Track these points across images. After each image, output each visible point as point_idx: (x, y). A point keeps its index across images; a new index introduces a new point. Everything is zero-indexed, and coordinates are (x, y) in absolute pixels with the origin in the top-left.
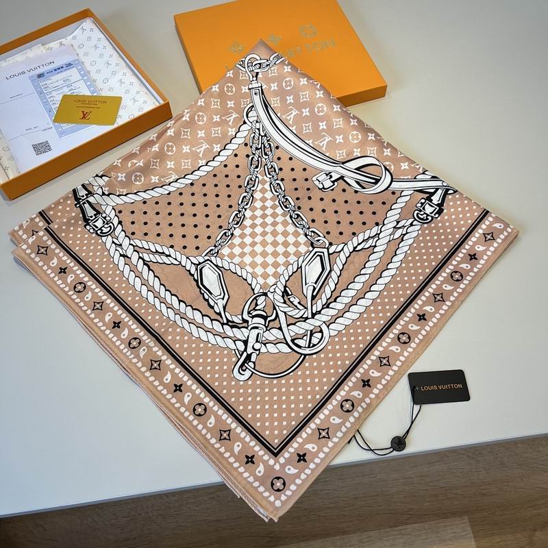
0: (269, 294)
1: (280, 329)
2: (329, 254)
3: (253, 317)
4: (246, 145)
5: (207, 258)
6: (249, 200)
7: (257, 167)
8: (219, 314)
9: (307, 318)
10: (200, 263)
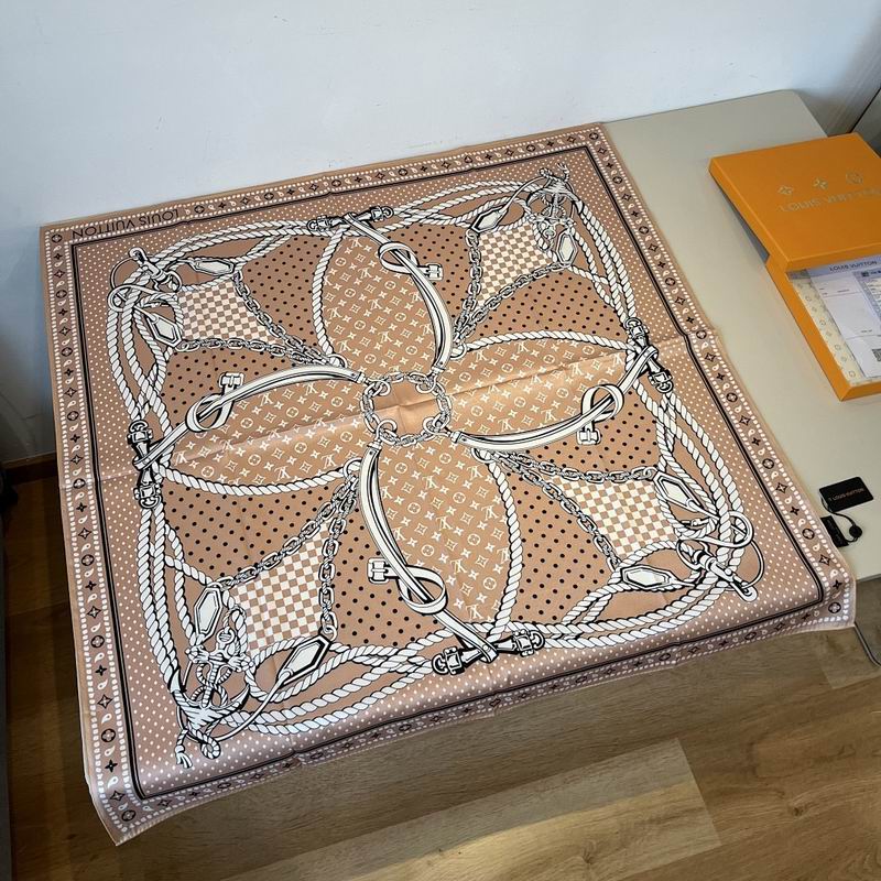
0: (682, 538)
1: (719, 547)
2: (665, 473)
3: (699, 562)
4: (509, 475)
5: (618, 569)
6: (571, 504)
7: (537, 478)
8: (683, 587)
9: (719, 522)
10: (622, 578)
